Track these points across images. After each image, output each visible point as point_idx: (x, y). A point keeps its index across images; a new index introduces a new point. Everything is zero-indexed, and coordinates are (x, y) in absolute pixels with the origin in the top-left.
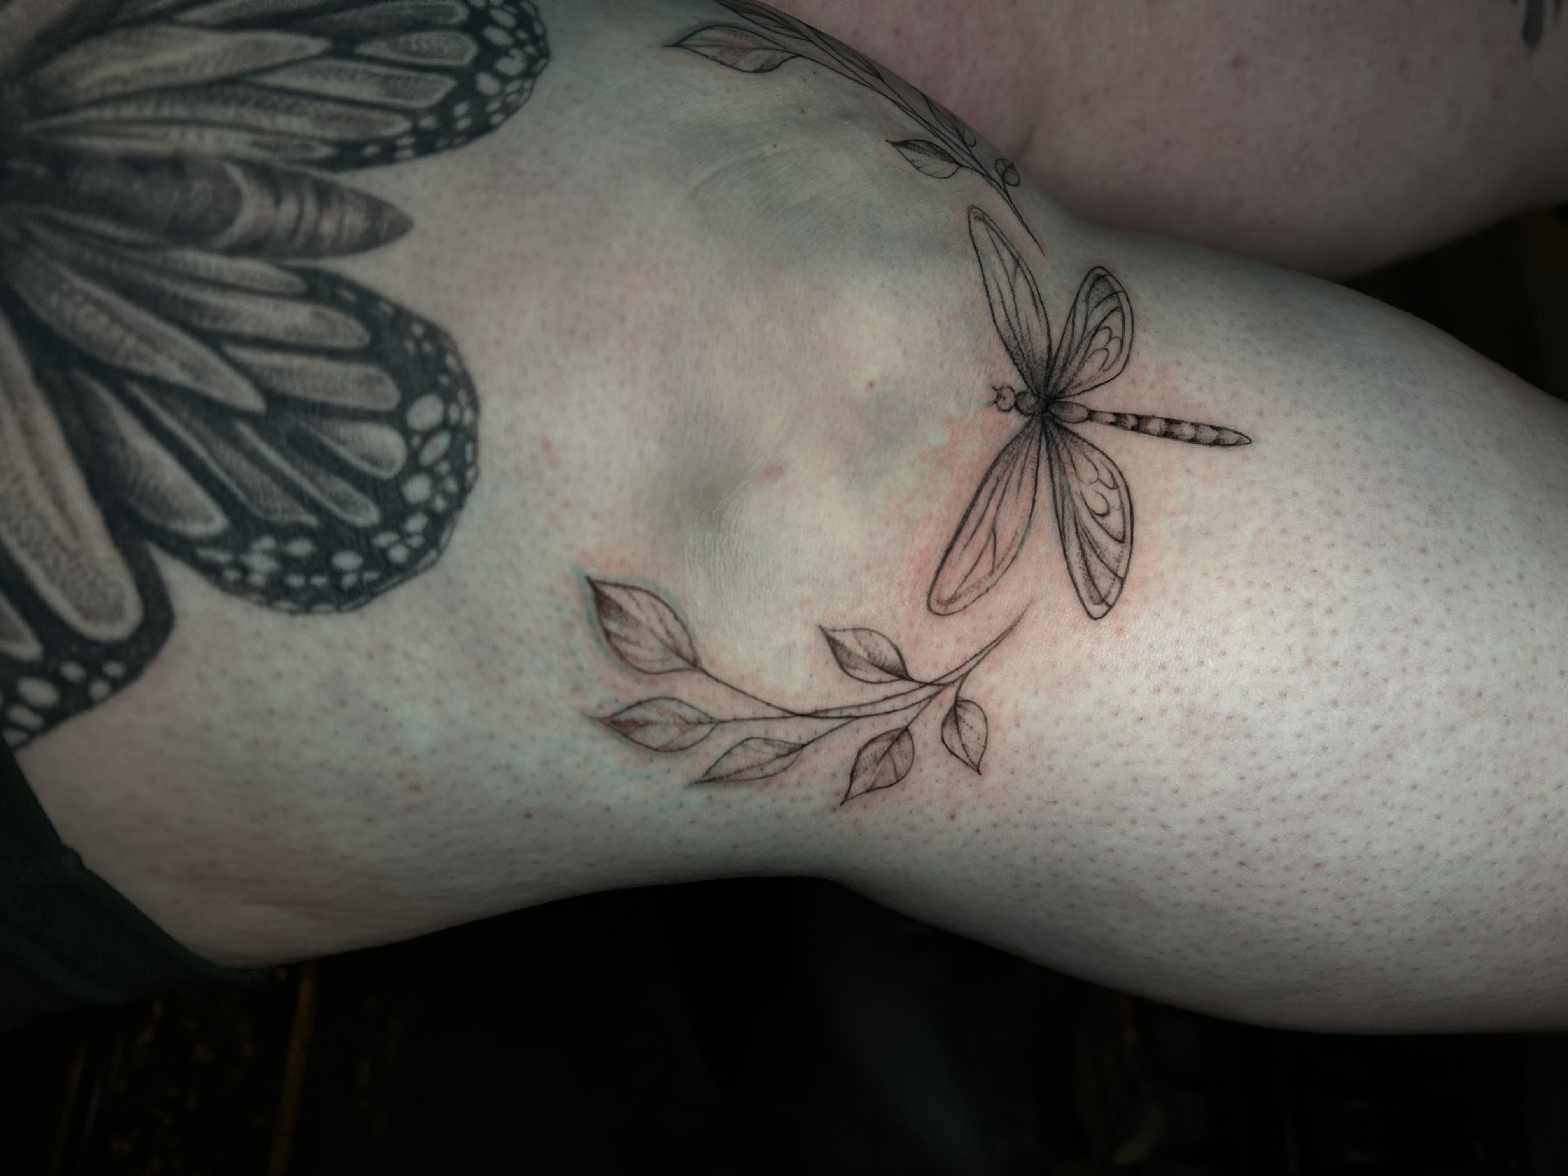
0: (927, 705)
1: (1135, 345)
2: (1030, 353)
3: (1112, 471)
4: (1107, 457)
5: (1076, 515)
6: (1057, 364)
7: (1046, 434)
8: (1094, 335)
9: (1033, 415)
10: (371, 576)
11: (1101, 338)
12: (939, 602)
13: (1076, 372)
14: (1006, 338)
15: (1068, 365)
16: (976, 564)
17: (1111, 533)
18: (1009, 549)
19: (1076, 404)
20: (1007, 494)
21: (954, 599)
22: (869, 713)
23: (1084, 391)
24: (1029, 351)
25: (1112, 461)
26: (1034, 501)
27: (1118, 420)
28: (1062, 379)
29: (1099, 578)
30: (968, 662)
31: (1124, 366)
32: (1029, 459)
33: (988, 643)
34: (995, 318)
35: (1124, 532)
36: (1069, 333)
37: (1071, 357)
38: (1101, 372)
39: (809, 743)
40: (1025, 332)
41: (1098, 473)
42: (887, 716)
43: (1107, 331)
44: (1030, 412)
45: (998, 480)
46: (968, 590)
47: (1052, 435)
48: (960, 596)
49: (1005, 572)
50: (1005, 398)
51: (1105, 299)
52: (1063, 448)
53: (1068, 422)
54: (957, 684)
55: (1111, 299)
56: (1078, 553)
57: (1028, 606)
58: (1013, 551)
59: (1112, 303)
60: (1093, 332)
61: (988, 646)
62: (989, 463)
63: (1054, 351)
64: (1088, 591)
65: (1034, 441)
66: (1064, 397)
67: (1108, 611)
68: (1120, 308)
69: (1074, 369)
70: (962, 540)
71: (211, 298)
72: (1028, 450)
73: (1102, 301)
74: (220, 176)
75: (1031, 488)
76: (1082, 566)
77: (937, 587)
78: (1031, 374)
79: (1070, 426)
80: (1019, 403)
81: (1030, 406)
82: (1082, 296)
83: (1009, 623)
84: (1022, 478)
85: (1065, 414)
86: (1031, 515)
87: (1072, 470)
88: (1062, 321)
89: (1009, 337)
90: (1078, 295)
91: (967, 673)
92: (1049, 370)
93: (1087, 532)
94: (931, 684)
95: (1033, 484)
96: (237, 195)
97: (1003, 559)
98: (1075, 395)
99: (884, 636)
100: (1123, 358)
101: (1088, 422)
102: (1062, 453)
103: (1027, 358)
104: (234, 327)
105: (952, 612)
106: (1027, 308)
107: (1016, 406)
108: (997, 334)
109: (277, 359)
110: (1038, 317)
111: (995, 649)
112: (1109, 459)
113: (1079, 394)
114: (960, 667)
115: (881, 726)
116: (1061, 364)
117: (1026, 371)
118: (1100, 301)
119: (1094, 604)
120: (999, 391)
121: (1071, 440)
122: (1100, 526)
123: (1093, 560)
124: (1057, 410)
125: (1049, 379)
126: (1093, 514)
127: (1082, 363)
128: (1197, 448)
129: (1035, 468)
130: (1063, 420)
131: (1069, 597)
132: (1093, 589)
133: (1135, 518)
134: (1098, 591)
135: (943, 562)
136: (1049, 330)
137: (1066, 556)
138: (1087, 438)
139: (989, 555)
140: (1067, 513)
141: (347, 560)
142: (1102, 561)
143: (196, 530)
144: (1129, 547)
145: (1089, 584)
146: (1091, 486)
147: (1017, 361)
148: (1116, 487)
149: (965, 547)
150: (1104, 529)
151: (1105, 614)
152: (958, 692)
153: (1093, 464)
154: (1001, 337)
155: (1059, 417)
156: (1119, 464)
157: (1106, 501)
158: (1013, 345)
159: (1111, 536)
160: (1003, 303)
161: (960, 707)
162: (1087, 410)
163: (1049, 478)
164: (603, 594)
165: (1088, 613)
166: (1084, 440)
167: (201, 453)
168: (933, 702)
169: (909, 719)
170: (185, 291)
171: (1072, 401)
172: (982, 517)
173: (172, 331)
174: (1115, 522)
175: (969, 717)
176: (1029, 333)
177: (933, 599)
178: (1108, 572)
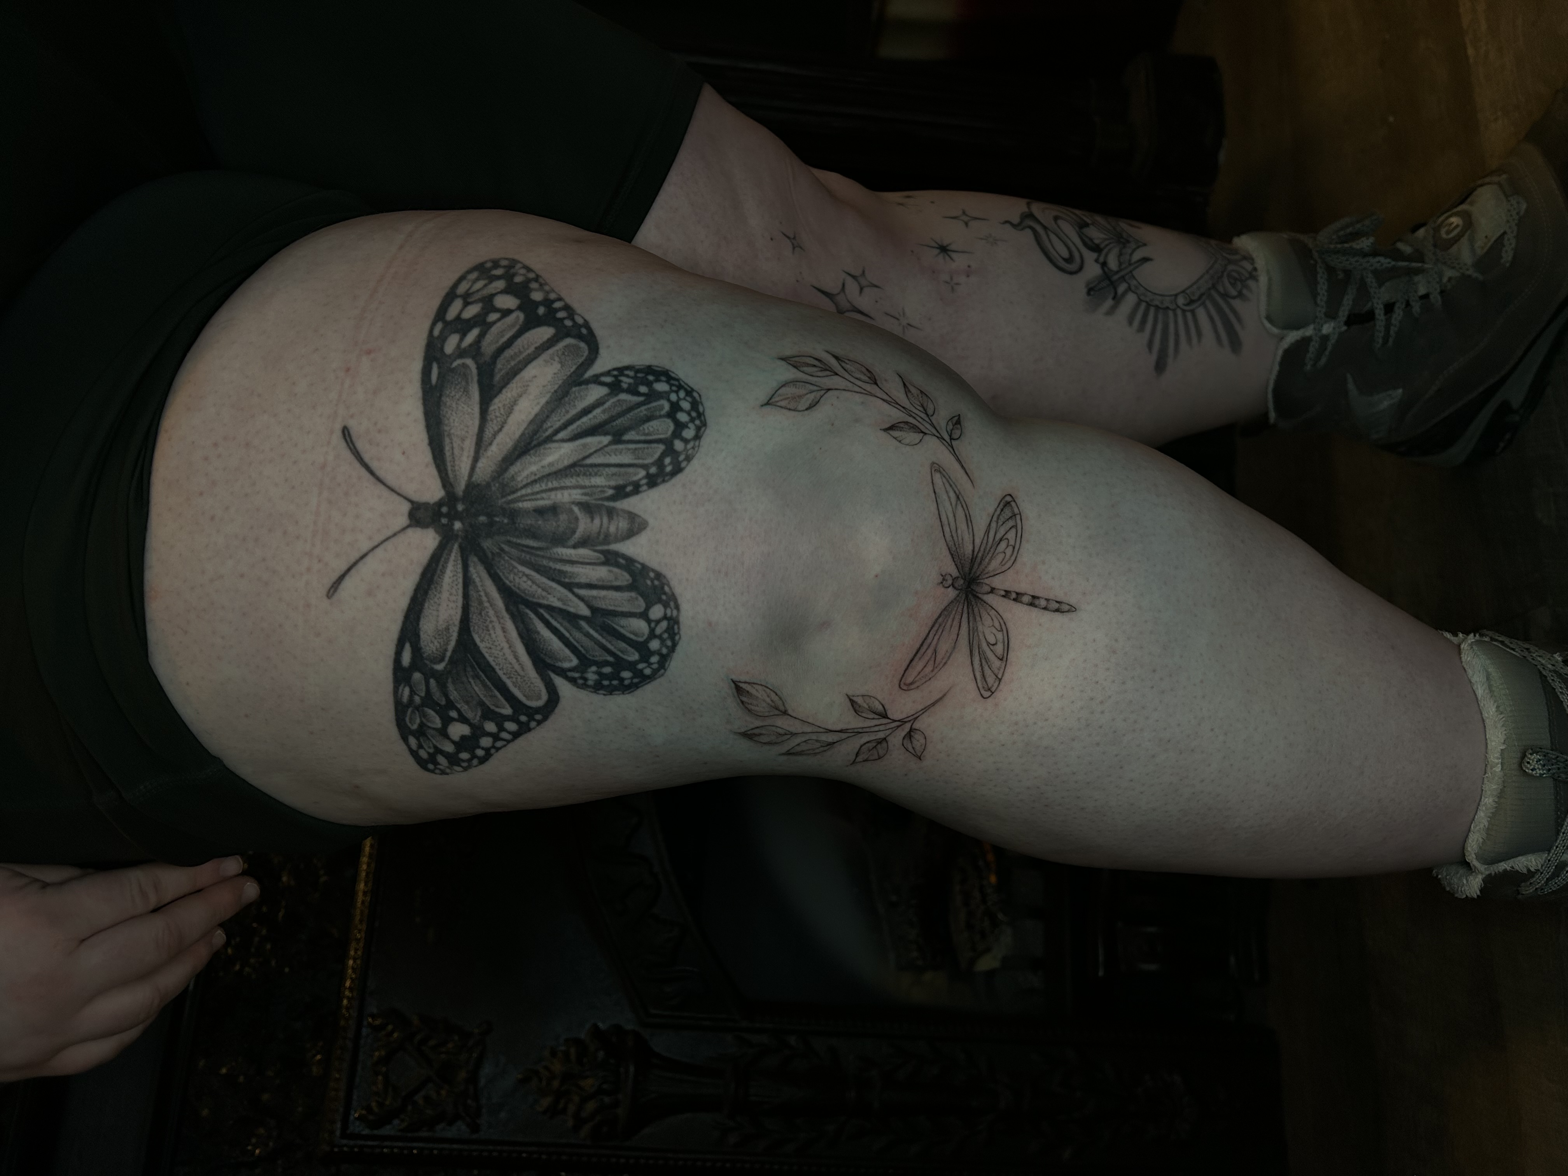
0: (896, 730)
1: (1021, 550)
2: (962, 555)
3: (1001, 621)
5: (980, 642)
6: (976, 561)
7: (967, 600)
8: (999, 543)
9: (961, 590)
10: (635, 680)
11: (1003, 544)
12: (905, 684)
13: (986, 566)
14: (950, 545)
15: (982, 561)
16: (925, 666)
18: (943, 659)
19: (985, 583)
20: (944, 632)
21: (911, 684)
22: (868, 731)
23: (990, 576)
24: (962, 553)
26: (958, 635)
27: (1007, 594)
28: (979, 569)
29: (988, 678)
30: (918, 712)
31: (1013, 563)
32: (957, 614)
33: (929, 704)
34: (945, 534)
35: (1003, 655)
36: (985, 541)
37: (985, 557)
38: (1000, 566)
39: (837, 742)
40: (960, 541)
41: (993, 622)
42: (875, 733)
43: (1007, 540)
44: (960, 588)
45: (940, 625)
46: (920, 679)
47: (970, 600)
48: (916, 682)
49: (939, 670)
50: (947, 580)
51: (1008, 519)
52: (976, 608)
53: (980, 593)
54: (912, 722)
55: (1012, 519)
56: (979, 663)
57: (950, 688)
58: (944, 661)
59: (1012, 522)
61: (929, 706)
62: (936, 616)
63: (975, 554)
64: (982, 684)
65: (961, 604)
66: (979, 580)
67: (992, 695)
68: (1015, 526)
69: (985, 564)
70: (919, 655)
71: (568, 568)
72: (957, 609)
74: (571, 511)
75: (957, 628)
76: (980, 670)
77: (904, 677)
78: (962, 567)
79: (980, 596)
80: (954, 584)
81: (960, 585)
82: (995, 518)
83: (940, 695)
84: (952, 624)
85: (977, 589)
86: (956, 642)
87: (979, 619)
88: (982, 535)
89: (952, 545)
90: (993, 517)
91: (917, 717)
92: (972, 563)
93: (984, 652)
94: (899, 721)
95: (958, 626)
96: (577, 520)
97: (939, 664)
98: (985, 578)
99: (876, 698)
100: (1013, 557)
101: (991, 594)
102: (975, 610)
103: (960, 558)
104: (577, 580)
105: (911, 689)
106: (962, 526)
108: (945, 543)
109: (595, 593)
110: (969, 532)
111: (932, 708)
112: (1000, 615)
113: (987, 578)
114: (914, 715)
115: (873, 737)
116: (979, 561)
117: (959, 565)
118: (1005, 520)
119: (984, 690)
120: (944, 577)
121: (980, 603)
122: (991, 650)
123: (986, 668)
124: (974, 587)
125: (972, 569)
126: (988, 644)
127: (990, 560)
128: (1046, 612)
129: (960, 618)
130: (977, 593)
131: (972, 686)
132: (984, 683)
133: (1010, 647)
134: (987, 684)
135: (908, 666)
136: (974, 540)
137: (972, 664)
138: (989, 602)
139: (932, 662)
140: (975, 642)
141: (626, 674)
142: (990, 669)
143: (566, 665)
144: (1005, 663)
145: (983, 680)
146: (989, 628)
147: (955, 559)
148: (1002, 630)
149: (920, 659)
150: (993, 652)
151: (989, 697)
152: (911, 726)
153: (991, 617)
154: (947, 545)
155: (975, 591)
156: (1004, 617)
157: (996, 637)
158: (953, 550)
159: (996, 656)
160: (949, 525)
161: (913, 732)
162: (991, 587)
163: (967, 624)
164: (739, 686)
165: (981, 695)
166: (987, 604)
167: (567, 635)
168: (899, 728)
169: (887, 735)
170: (559, 566)
171: (983, 583)
172: (930, 644)
173: (554, 585)
174: (999, 649)
175: (917, 736)
176: (963, 542)
177: (902, 683)
178: (993, 675)
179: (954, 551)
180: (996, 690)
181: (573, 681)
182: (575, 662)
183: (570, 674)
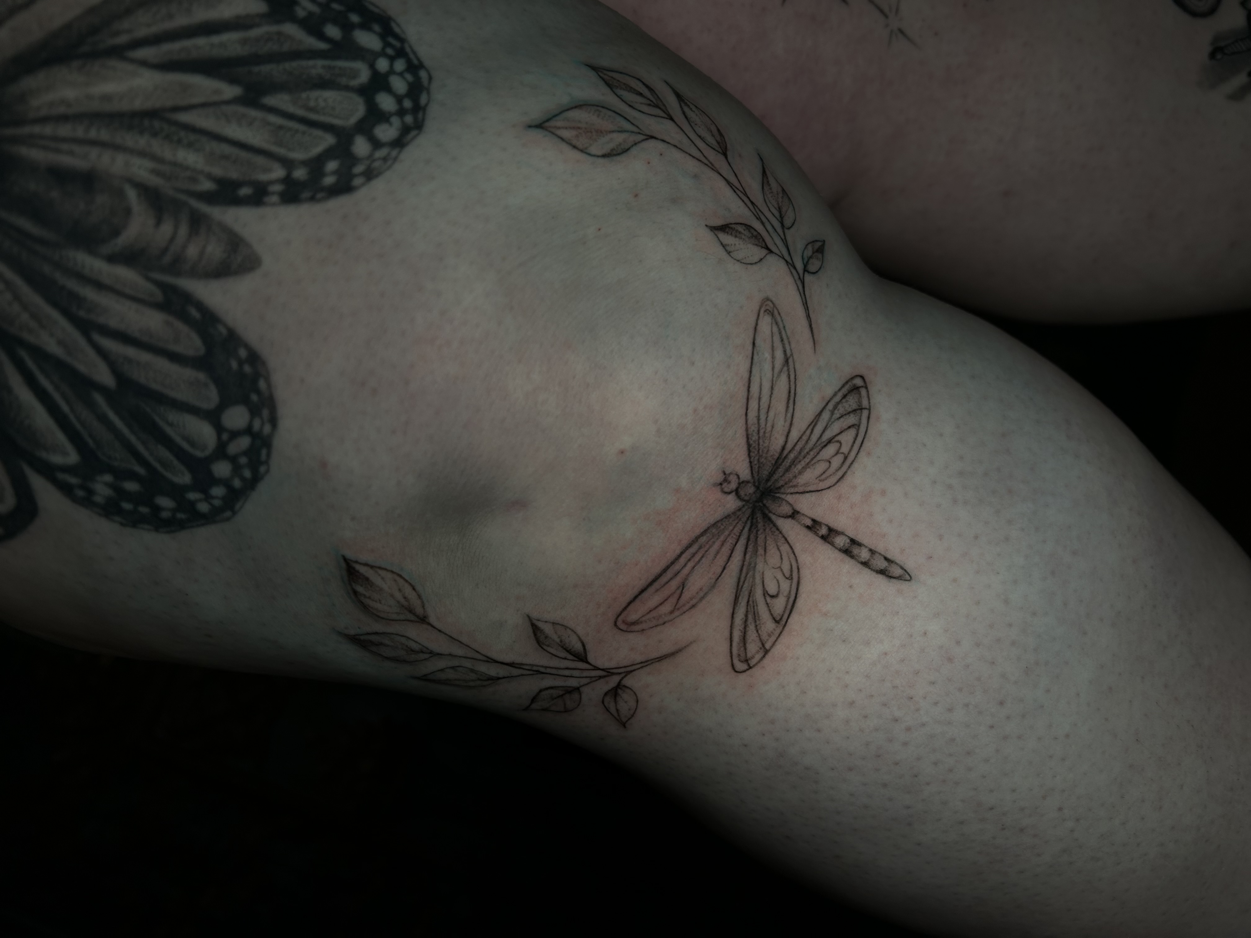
0: (597, 680)
1: (855, 465)
2: (765, 449)
3: (793, 564)
4: (793, 552)
5: (753, 589)
6: (783, 464)
7: (752, 519)
8: (825, 446)
9: (747, 501)
10: (180, 516)
11: (831, 449)
12: (624, 622)
13: (797, 474)
14: (750, 431)
15: (793, 466)
16: (661, 604)
17: (772, 613)
18: (691, 599)
19: (786, 501)
20: (704, 559)
21: (636, 622)
22: (553, 673)
23: (797, 493)
24: (765, 447)
25: (796, 557)
27: (814, 526)
28: (783, 478)
29: (751, 642)
30: (635, 665)
31: (838, 482)
32: (732, 535)
33: (654, 657)
34: (748, 411)
35: (783, 615)
36: (805, 438)
37: (798, 460)
38: (817, 481)
39: (504, 678)
40: (769, 429)
41: (782, 562)
42: (566, 678)
43: (838, 445)
44: (746, 498)
45: (700, 548)
46: (650, 620)
47: (757, 521)
48: (641, 622)
49: (681, 615)
50: (729, 482)
51: (849, 413)
52: (762, 533)
53: (774, 514)
54: (622, 675)
55: (854, 414)
56: (743, 619)
57: (691, 643)
58: (694, 602)
59: (853, 419)
60: (825, 444)
61: (653, 659)
62: (698, 531)
63: (786, 452)
64: (739, 650)
65: (740, 522)
66: (779, 493)
67: (747, 670)
68: (856, 426)
69: (796, 471)
70: (656, 585)
71: (88, 293)
72: (734, 528)
73: (845, 415)
75: (725, 558)
76: (741, 629)
77: (626, 612)
78: (759, 467)
79: (773, 517)
80: (739, 489)
81: (748, 494)
82: (830, 406)
83: (672, 650)
84: (721, 548)
85: (773, 507)
86: (718, 579)
87: (763, 553)
88: (804, 426)
89: (754, 431)
90: (827, 404)
91: (631, 671)
92: (775, 467)
93: (755, 604)
94: (602, 670)
95: (728, 555)
96: (128, 211)
97: (684, 605)
98: (788, 493)
99: (575, 633)
100: (840, 473)
101: (790, 520)
102: (760, 536)
103: (760, 453)
104: (102, 320)
105: (632, 631)
106: (779, 406)
107: (737, 491)
108: (744, 426)
109: (131, 352)
110: (785, 418)
111: (657, 663)
112: (794, 554)
113: (791, 493)
114: (627, 666)
115: (559, 682)
116: (788, 464)
117: (756, 464)
118: (844, 414)
119: (739, 660)
120: (727, 476)
121: (771, 528)
122: (767, 604)
123: (751, 627)
124: (769, 503)
125: (772, 475)
126: (765, 593)
127: (804, 468)
128: (866, 571)
129: (734, 543)
130: (770, 512)
131: (724, 647)
132: (742, 649)
133: (795, 608)
134: (746, 653)
135: (636, 597)
136: (789, 432)
137: (733, 617)
138: (784, 531)
139: (673, 600)
140: (746, 585)
141: (165, 502)
142: (757, 631)
143: (56, 459)
144: (781, 628)
145: (742, 645)
146: (774, 570)
147: (752, 454)
148: (790, 578)
149: (657, 590)
150: (768, 607)
151: (744, 671)
152: (621, 680)
153: (781, 553)
154: (747, 430)
155: (768, 508)
156: (800, 560)
157: (779, 586)
158: (754, 439)
159: (772, 615)
160: (760, 399)
161: (620, 689)
162: (793, 509)
163: (742, 554)
164: (354, 569)
165: (733, 665)
166: (781, 532)
167: (65, 408)
168: (602, 680)
169: (582, 684)
170: (72, 284)
171: (783, 499)
172: (679, 572)
173: (55, 315)
174: (779, 605)
175: (625, 696)
176: (772, 431)
177: (620, 619)
178: (758, 641)
179: (754, 442)
180: (756, 664)
181: (66, 489)
182: (73, 457)
183: (61, 476)
